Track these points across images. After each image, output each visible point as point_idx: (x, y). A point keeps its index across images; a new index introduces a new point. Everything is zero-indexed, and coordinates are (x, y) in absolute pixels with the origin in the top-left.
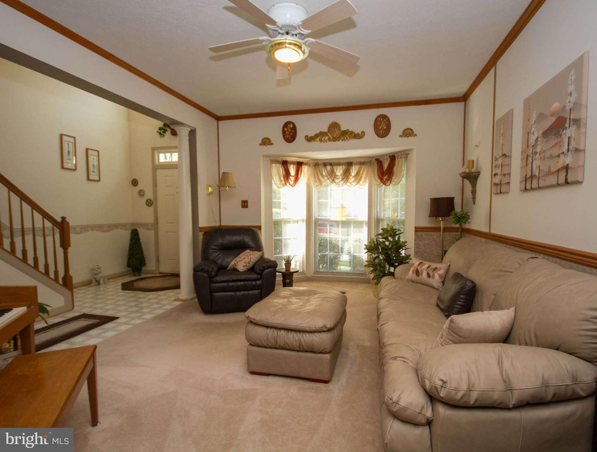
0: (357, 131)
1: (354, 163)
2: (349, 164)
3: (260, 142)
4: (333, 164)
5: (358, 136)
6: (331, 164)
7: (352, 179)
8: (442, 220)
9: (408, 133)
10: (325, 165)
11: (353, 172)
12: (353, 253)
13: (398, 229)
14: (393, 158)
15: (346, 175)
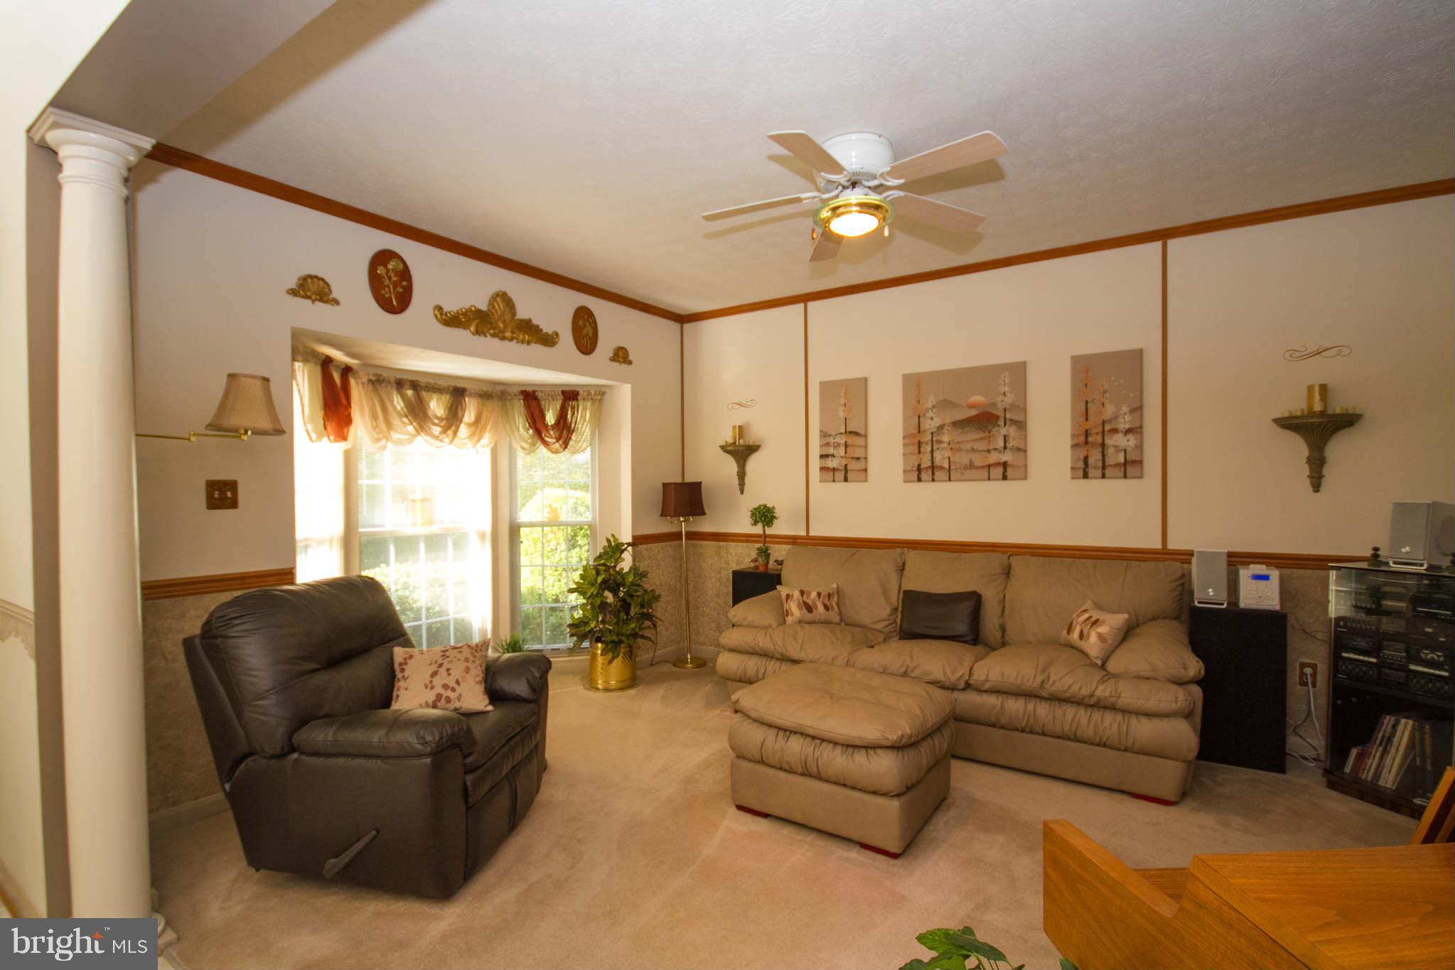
0: (547, 328)
1: (470, 394)
2: (457, 392)
3: (293, 284)
4: (423, 385)
5: (549, 340)
6: (415, 386)
7: (463, 430)
8: (684, 521)
9: (621, 356)
10: (400, 384)
11: (469, 416)
12: (455, 613)
13: (627, 544)
14: (570, 396)
15: (453, 419)
